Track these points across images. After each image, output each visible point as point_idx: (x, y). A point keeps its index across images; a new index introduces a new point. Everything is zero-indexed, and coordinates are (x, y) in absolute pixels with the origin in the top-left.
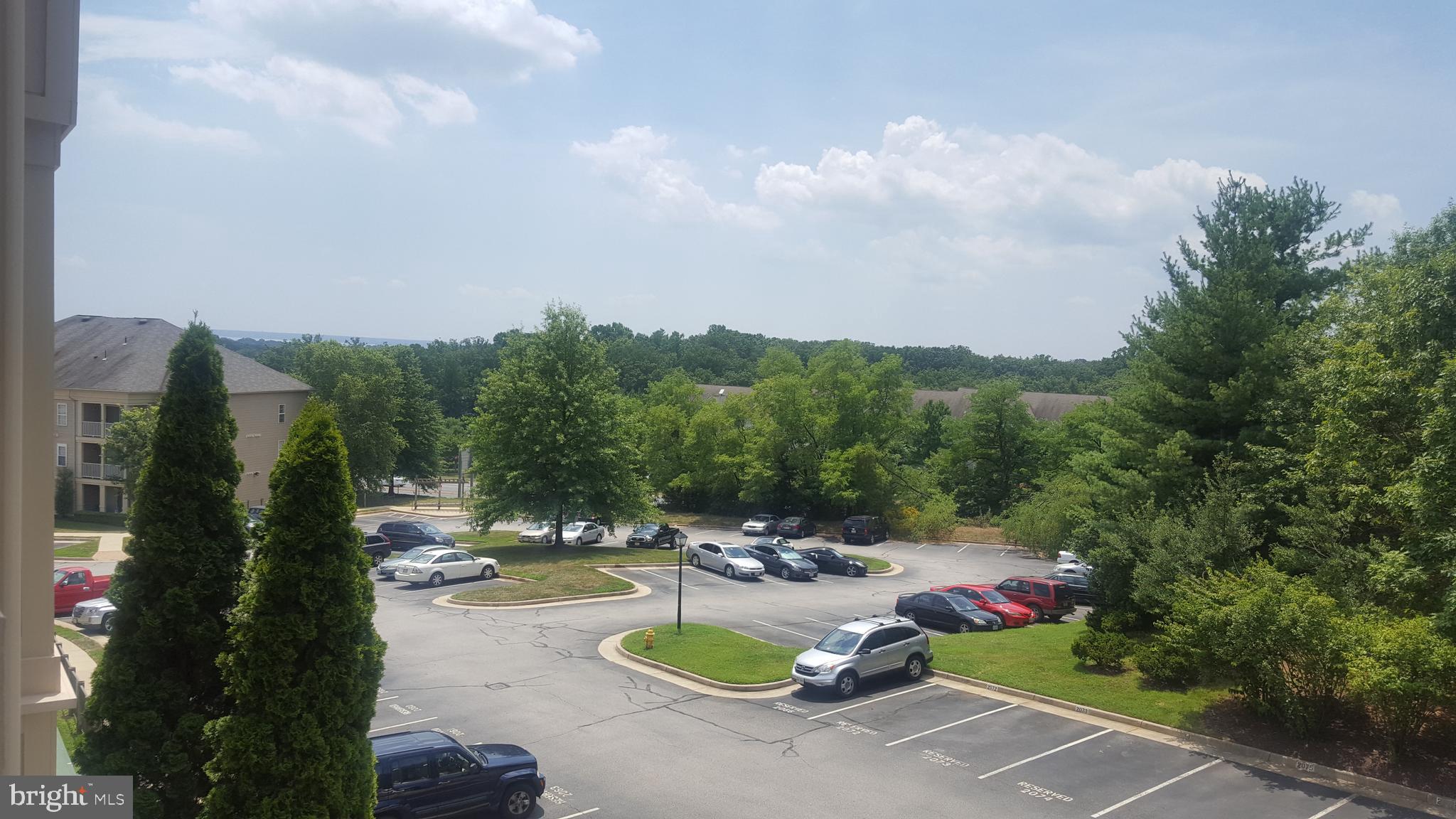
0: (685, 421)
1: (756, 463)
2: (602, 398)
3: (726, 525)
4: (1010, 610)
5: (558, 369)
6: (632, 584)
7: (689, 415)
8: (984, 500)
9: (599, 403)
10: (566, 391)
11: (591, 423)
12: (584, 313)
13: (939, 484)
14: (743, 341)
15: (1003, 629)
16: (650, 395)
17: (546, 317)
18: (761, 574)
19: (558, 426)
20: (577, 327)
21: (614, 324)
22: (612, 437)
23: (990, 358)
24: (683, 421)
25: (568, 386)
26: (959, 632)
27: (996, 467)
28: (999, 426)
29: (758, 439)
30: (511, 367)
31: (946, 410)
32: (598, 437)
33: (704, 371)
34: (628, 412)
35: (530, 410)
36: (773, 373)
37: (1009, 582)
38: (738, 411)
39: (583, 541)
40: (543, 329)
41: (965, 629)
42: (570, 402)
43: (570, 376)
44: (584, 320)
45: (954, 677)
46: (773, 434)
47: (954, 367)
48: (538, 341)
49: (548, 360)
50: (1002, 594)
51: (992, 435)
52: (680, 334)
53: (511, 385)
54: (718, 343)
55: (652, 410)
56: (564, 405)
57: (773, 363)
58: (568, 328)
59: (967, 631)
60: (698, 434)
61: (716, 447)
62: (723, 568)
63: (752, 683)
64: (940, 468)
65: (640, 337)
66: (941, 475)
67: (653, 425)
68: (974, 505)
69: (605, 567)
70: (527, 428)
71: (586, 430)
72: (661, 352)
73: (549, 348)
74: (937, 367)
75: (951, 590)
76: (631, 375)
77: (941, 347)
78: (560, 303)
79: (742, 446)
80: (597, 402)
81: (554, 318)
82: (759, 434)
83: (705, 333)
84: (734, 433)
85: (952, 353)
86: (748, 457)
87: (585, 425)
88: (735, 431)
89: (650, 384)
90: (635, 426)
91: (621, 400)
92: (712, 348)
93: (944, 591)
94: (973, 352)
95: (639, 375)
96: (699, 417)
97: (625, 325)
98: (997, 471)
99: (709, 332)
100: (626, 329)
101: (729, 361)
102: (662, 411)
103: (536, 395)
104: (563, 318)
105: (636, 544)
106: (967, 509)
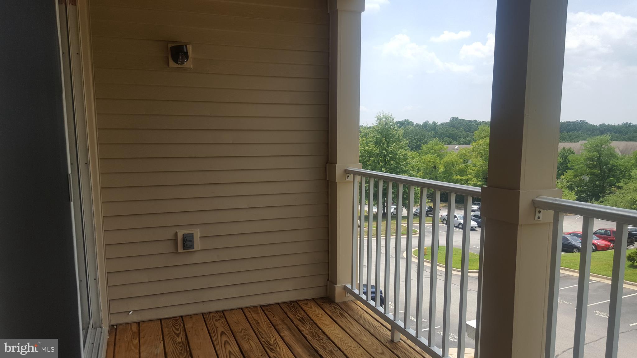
0: (439, 161)
1: (474, 179)
2: (401, 153)
3: (459, 207)
4: (600, 243)
5: (382, 141)
6: (416, 231)
7: (441, 159)
8: (591, 194)
9: (400, 154)
10: (386, 150)
11: (397, 163)
12: (393, 116)
13: (567, 187)
14: (467, 124)
15: (596, 251)
16: (423, 151)
17: (377, 119)
18: (476, 227)
19: (383, 165)
20: (390, 123)
21: (405, 120)
22: (406, 169)
23: (598, 125)
24: (438, 161)
25: (387, 148)
26: (573, 252)
27: (598, 178)
28: (599, 158)
29: (474, 168)
30: (363, 141)
31: (572, 152)
32: (400, 169)
33: (448, 139)
34: (413, 158)
35: (371, 159)
36: (482, 138)
37: (600, 231)
38: (465, 156)
39: (394, 214)
40: (376, 125)
41: (576, 251)
42: (388, 155)
43: (387, 144)
44: (393, 119)
45: (567, 269)
46: (482, 166)
47: (578, 131)
48: (374, 130)
49: (378, 138)
50: (596, 236)
51: (595, 163)
52: (436, 122)
53: (363, 149)
54: (455, 125)
55: (424, 157)
56: (385, 156)
57: (481, 133)
58: (386, 124)
59: (577, 252)
60: (445, 167)
61: (454, 172)
62: (458, 225)
63: (471, 270)
64: (568, 179)
65: (417, 125)
66: (569, 183)
67: (424, 163)
68: (586, 197)
69: (404, 223)
70: (370, 166)
71: (395, 166)
72: (427, 131)
73: (379, 132)
74: (569, 131)
75: (570, 234)
76: (413, 143)
77: (571, 121)
78: (383, 113)
79: (466, 172)
80: (399, 154)
81: (381, 119)
82: (475, 165)
83: (448, 121)
84: (462, 166)
85: (577, 124)
86: (470, 176)
87: (394, 164)
88: (463, 165)
89: (423, 145)
90: (416, 164)
91: (410, 154)
92: (452, 128)
93: (566, 234)
94: (588, 123)
95: (417, 142)
96: (446, 159)
97: (410, 120)
98: (597, 180)
99: (451, 121)
100: (411, 122)
101: (460, 133)
102: (429, 157)
103: (373, 152)
104: (384, 119)
105: (417, 215)
106: (582, 198)
